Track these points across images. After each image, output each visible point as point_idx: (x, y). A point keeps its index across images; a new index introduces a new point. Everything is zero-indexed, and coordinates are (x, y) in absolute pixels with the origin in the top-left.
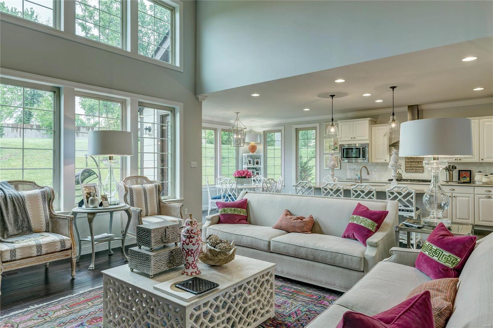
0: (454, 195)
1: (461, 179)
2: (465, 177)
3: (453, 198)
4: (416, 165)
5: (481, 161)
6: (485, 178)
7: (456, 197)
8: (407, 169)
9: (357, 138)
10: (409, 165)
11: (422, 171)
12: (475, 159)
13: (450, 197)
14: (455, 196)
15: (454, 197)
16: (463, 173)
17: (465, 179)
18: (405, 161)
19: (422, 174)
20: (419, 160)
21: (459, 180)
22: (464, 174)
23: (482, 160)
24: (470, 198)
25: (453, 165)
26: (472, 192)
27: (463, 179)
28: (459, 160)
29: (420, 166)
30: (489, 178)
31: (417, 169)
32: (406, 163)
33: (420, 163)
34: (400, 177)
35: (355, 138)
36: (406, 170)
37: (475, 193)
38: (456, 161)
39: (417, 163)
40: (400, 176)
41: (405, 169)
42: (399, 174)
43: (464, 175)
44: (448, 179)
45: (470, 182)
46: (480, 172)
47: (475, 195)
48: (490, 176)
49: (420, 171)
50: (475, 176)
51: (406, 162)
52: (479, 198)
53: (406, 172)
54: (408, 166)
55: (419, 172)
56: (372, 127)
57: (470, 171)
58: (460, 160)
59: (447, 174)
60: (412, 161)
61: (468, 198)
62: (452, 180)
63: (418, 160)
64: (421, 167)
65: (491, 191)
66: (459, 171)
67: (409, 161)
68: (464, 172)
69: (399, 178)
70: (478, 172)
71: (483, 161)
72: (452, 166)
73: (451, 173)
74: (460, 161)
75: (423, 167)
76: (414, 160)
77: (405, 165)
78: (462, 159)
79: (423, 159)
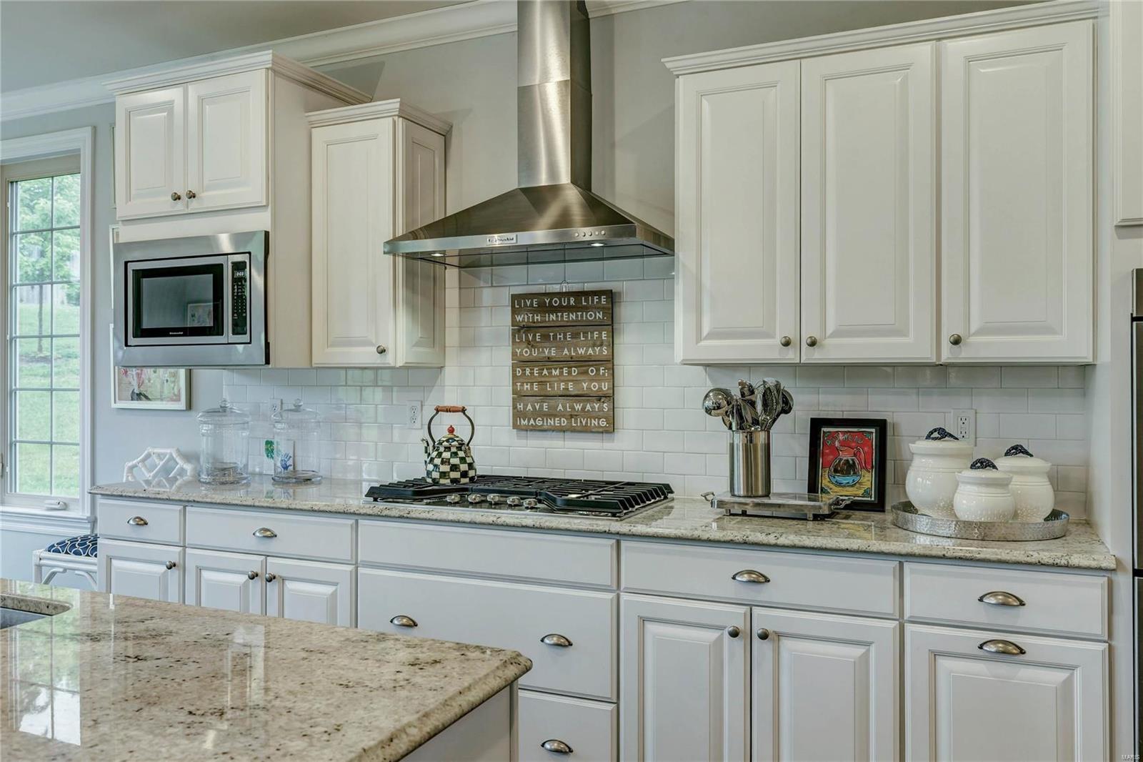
0: (764, 619)
1: (825, 481)
2: (849, 468)
3: (756, 640)
4: (570, 386)
5: (948, 354)
6: (975, 488)
7: (779, 635)
8: (520, 407)
9: (210, 199)
10: (535, 387)
11: (603, 423)
13: (734, 634)
14: (770, 628)
15: (764, 636)
16: (833, 436)
17: (849, 479)
18: (514, 354)
19: (607, 445)
20: (590, 351)
21: (813, 487)
22: (843, 443)
23: (957, 342)
24: (873, 648)
25: (771, 381)
26: (888, 606)
27: (839, 484)
28: (804, 346)
29: (595, 386)
30: (1002, 484)
31: (578, 407)
32: (519, 372)
33: (592, 371)
34: (454, 468)
35: (192, 196)
36: (518, 414)
37: (907, 615)
38: (790, 356)
39: (575, 371)
40: (455, 461)
41: (515, 407)
42: (448, 449)
43: (846, 456)
44: (740, 489)
45: (878, 506)
46: (942, 434)
47: (909, 628)
48: (1004, 463)
49: (595, 422)
50: (908, 469)
51: (520, 363)
52: (935, 654)
53: (515, 426)
54: (528, 387)
55: (586, 430)
56: (313, 126)
57: (881, 425)
58: (813, 344)
59: (732, 446)
60: (549, 359)
61: (860, 651)
62: (767, 495)
63: (581, 351)
64: (599, 398)
65: (1022, 604)
66: (817, 425)
67: (535, 353)
68: (841, 433)
69: (443, 475)
70: (928, 437)
71: (965, 354)
72: (767, 394)
73: (761, 438)
74: (816, 356)
75: (609, 397)
76: (560, 348)
77: (514, 384)
78: (828, 341)
79: (612, 345)
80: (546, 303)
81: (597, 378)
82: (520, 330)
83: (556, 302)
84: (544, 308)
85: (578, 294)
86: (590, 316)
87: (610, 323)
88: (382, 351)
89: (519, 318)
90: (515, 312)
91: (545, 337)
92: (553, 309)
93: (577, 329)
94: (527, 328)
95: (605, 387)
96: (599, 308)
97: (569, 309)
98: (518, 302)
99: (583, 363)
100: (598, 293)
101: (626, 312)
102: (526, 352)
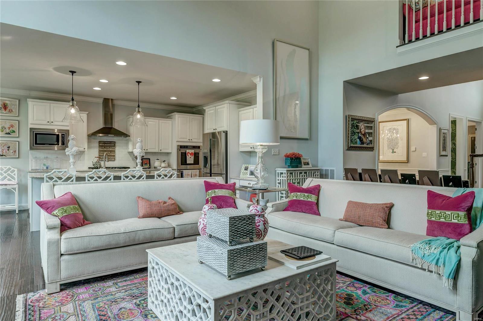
1: (144, 165)
2: (146, 164)
4: (109, 154)
5: (160, 152)
8: (100, 157)
9: (56, 123)
10: (103, 154)
11: (114, 159)
12: (156, 150)
16: (144, 160)
18: (99, 150)
19: (114, 162)
23: (161, 150)
28: (146, 150)
29: (113, 154)
31: (110, 157)
33: (112, 152)
39: (109, 152)
42: (97, 163)
43: (146, 162)
46: (158, 159)
49: (112, 159)
50: (154, 163)
51: (99, 151)
54: (101, 154)
57: (149, 159)
60: (105, 151)
63: (110, 150)
67: (103, 150)
70: (156, 160)
71: (161, 151)
75: (114, 156)
76: (107, 149)
77: (99, 154)
78: (148, 150)
79: (115, 149)
80: (105, 143)
81: (113, 153)
82: (100, 146)
83: (106, 143)
84: (104, 143)
85: (110, 142)
86: (112, 145)
87: (114, 146)
88: (85, 149)
89: (100, 145)
90: (99, 143)
91: (105, 147)
92: (106, 144)
93: (110, 146)
94: (102, 146)
95: (114, 154)
96: (113, 144)
97: (109, 144)
98: (100, 142)
99: (111, 151)
100: (114, 142)
101: (116, 144)
102: (101, 150)
